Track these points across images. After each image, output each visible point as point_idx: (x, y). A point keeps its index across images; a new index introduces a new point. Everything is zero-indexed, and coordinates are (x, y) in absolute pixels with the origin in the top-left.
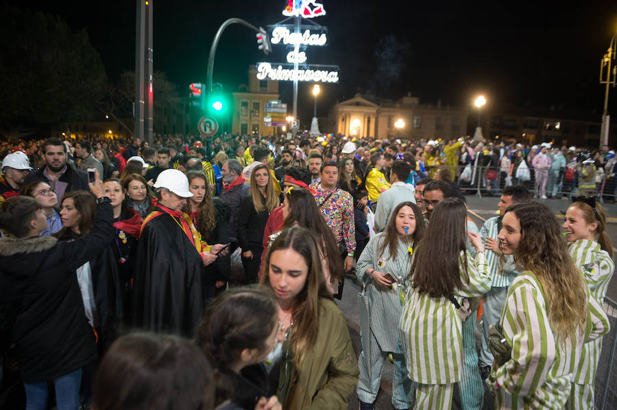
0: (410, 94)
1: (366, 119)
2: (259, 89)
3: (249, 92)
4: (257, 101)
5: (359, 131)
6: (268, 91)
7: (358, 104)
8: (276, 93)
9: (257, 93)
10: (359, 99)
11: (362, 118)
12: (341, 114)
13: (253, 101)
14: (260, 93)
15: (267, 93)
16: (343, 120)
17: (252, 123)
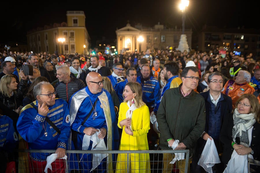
0: (159, 23)
1: (134, 39)
2: (73, 24)
3: (67, 26)
4: (72, 31)
5: (130, 45)
6: (78, 25)
7: (128, 30)
8: (83, 27)
9: (72, 27)
10: (128, 27)
11: (131, 38)
12: (119, 36)
13: (70, 32)
14: (74, 27)
15: (77, 27)
16: (121, 40)
17: (71, 44)
